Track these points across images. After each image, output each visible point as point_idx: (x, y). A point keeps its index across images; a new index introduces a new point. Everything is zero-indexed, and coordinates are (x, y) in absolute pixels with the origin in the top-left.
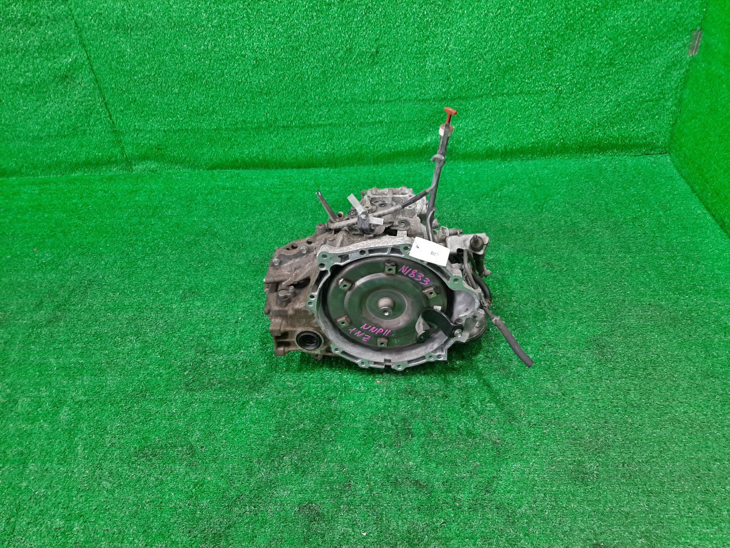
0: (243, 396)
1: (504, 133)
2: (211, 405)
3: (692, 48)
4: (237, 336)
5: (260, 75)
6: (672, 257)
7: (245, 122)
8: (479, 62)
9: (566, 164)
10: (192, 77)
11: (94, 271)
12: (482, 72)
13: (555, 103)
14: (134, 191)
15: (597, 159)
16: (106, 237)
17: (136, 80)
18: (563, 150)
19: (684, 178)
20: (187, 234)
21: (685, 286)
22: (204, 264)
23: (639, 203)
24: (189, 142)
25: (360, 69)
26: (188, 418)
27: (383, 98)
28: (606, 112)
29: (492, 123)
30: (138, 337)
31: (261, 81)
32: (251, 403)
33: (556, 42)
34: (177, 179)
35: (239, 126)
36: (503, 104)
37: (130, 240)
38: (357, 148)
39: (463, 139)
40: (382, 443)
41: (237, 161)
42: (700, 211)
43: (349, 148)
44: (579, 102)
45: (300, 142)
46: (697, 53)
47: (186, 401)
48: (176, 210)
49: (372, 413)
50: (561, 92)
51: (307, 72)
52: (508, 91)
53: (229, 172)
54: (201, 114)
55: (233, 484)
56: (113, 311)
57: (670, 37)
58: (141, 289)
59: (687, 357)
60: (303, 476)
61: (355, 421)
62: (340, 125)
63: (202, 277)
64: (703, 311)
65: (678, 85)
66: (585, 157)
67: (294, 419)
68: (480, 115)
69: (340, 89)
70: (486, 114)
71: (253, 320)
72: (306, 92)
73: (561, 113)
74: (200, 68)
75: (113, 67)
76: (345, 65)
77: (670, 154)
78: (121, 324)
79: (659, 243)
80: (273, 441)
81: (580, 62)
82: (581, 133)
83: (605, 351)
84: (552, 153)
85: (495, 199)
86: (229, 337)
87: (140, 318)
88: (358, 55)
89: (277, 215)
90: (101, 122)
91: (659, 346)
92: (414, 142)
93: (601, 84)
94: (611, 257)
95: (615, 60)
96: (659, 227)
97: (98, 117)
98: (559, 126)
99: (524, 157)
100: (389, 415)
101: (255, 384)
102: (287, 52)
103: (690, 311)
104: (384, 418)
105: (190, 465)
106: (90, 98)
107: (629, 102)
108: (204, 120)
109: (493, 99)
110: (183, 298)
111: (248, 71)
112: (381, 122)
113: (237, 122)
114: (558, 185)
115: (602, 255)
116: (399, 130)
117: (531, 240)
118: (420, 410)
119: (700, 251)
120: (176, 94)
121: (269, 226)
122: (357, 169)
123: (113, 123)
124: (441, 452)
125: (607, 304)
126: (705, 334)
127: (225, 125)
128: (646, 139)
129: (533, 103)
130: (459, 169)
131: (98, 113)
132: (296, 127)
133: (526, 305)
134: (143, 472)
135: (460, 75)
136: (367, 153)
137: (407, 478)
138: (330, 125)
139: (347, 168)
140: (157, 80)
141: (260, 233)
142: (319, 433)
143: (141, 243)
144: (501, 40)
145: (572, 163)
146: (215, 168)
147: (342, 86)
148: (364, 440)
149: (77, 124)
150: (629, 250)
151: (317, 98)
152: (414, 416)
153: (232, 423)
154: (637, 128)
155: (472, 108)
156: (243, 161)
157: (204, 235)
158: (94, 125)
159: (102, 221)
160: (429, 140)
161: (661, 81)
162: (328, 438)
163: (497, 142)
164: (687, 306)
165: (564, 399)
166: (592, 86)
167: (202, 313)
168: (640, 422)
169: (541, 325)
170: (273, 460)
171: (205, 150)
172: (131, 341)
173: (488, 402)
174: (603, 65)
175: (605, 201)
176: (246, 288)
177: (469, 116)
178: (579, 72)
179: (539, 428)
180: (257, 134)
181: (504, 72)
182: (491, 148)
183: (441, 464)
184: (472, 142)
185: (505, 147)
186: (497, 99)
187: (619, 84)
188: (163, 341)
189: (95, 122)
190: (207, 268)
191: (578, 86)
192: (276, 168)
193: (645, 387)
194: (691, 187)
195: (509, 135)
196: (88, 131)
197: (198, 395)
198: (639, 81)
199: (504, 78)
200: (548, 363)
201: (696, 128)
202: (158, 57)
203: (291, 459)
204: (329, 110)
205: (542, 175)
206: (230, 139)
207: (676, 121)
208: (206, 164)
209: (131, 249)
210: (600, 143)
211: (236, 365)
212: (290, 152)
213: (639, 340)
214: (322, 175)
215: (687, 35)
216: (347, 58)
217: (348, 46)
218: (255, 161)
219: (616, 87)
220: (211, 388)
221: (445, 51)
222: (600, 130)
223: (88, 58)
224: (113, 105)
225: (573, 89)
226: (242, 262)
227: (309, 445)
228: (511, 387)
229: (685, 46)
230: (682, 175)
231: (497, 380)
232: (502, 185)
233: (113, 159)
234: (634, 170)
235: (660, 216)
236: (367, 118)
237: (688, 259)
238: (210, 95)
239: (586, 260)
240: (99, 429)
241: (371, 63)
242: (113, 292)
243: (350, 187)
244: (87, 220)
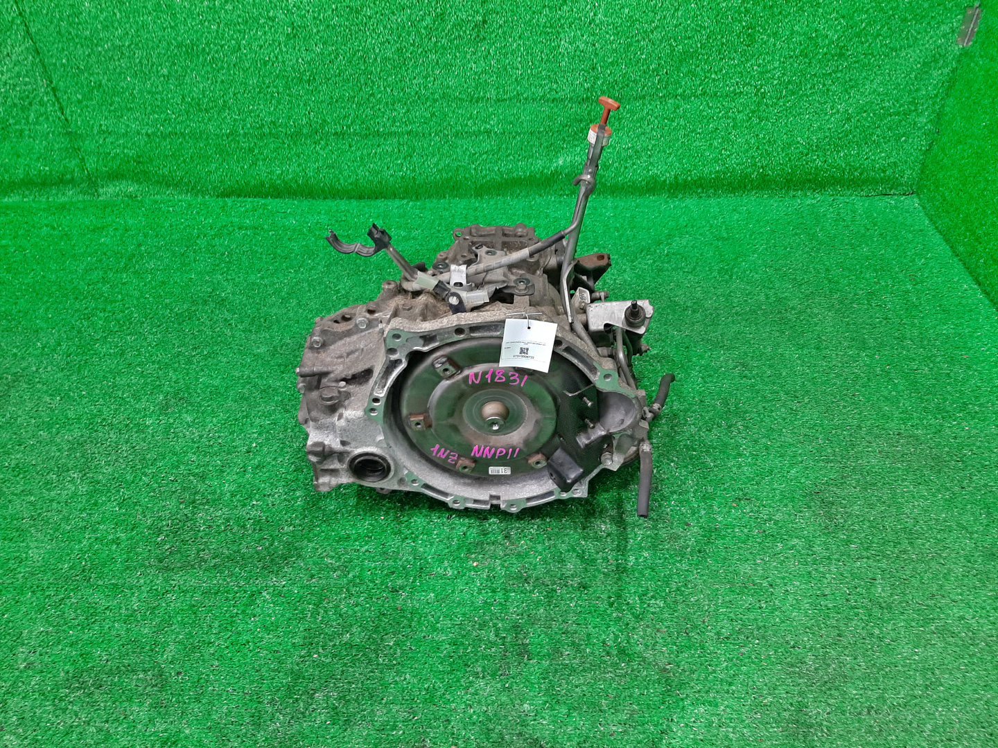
0: (251, 581)
1: (675, 156)
2: (197, 597)
3: (963, 35)
4: (248, 476)
5: (299, 50)
6: (929, 358)
7: (274, 124)
8: (642, 43)
9: (765, 206)
10: (190, 51)
11: (23, 358)
12: (645, 59)
13: (753, 112)
14: (98, 228)
15: (811, 199)
16: (47, 302)
17: (100, 52)
18: (763, 183)
19: (940, 232)
20: (178, 301)
21: (951, 405)
22: (202, 351)
23: (876, 271)
24: (188, 153)
25: (457, 47)
26: (158, 620)
27: (492, 94)
28: (829, 129)
29: (658, 140)
30: (85, 475)
31: (300, 60)
32: (264, 594)
33: (761, 17)
34: (169, 211)
35: (266, 130)
36: (675, 111)
37: (86, 308)
38: (450, 171)
39: (613, 162)
40: (480, 669)
41: (262, 184)
42: (967, 284)
43: (439, 171)
44: (790, 113)
45: (362, 159)
46: (971, 43)
47: (156, 590)
48: (162, 261)
49: (464, 615)
50: (764, 95)
51: (374, 49)
52: (684, 92)
53: (249, 202)
54: (205, 109)
55: (226, 742)
56: (49, 426)
57: (932, 17)
58: (97, 391)
59: (959, 524)
60: (346, 730)
61: (435, 630)
62: (424, 134)
63: (197, 373)
64: (980, 447)
65: (938, 92)
66: (794, 196)
67: (334, 623)
68: (640, 127)
69: (426, 78)
70: (648, 125)
71: (275, 448)
72: (372, 81)
73: (762, 129)
74: (201, 36)
75: (63, 31)
76: (434, 39)
77: (918, 195)
78: (59, 450)
79: (908, 336)
80: (298, 664)
81: (794, 51)
82: (790, 158)
83: (833, 511)
84: (745, 187)
85: (660, 257)
86: (235, 477)
87: (92, 442)
88: (454, 25)
89: (322, 273)
90: (47, 118)
91: (916, 503)
92: (538, 165)
93: (824, 85)
94: (837, 355)
95: (847, 50)
96: (907, 309)
97: (43, 110)
98: (758, 148)
99: (703, 192)
100: (491, 620)
101: (272, 560)
102: (342, 16)
103: (961, 447)
104: (483, 625)
105: (156, 706)
106: (27, 79)
107: (865, 115)
108: (209, 120)
109: (661, 103)
110: (164, 408)
111: (280, 44)
112: (488, 132)
113: (263, 124)
114: (755, 239)
115: (824, 352)
116: (516, 145)
117: (715, 323)
118: (542, 610)
119: (970, 349)
120: (164, 76)
121: (309, 291)
122: (450, 203)
123: (66, 120)
124: (577, 687)
125: (833, 432)
126: (985, 485)
127: (243, 128)
128: (884, 172)
129: (720, 112)
130: (605, 208)
131: (42, 103)
132: (355, 134)
133: (710, 431)
134: (77, 716)
135: (612, 63)
136: (466, 179)
137: (520, 734)
138: (409, 133)
139: (435, 201)
140: (134, 54)
141: (294, 302)
142: (376, 651)
143: (102, 315)
144: (677, 10)
145: (774, 203)
146: (228, 196)
147: (428, 73)
148: (450, 665)
149: (8, 120)
150: (863, 346)
151: (389, 90)
152: (533, 621)
153: (231, 631)
154: (873, 155)
155: (628, 116)
156: (273, 186)
157: (205, 302)
158: (37, 123)
159: (44, 277)
160: (561, 163)
161: (913, 84)
162: (390, 660)
163: (663, 169)
164: (955, 438)
165: (772, 594)
166: (811, 88)
167: (194, 434)
168: (893, 634)
169: (734, 466)
170: (297, 700)
171: (213, 166)
172: (72, 481)
173: (653, 597)
174: (829, 56)
175: (824, 265)
176: (266, 392)
177: (624, 127)
178: (792, 65)
179: (734, 644)
180: (295, 144)
181: (680, 61)
182: (654, 178)
183: (575, 709)
184: (626, 168)
185: (676, 177)
186: (666, 103)
187: (852, 87)
188: (126, 483)
189: (37, 118)
190: (206, 358)
191: (790, 87)
192: (325, 199)
193: (898, 574)
194: (951, 247)
195: (683, 159)
196: (27, 132)
197: (178, 579)
198: (882, 83)
199: (678, 70)
200: (746, 530)
201: (963, 158)
202: (134, 17)
203: (328, 697)
204: (408, 110)
205: (730, 222)
206: (251, 150)
207: (931, 145)
208: (214, 188)
209: (85, 323)
210: (817, 175)
211: (244, 527)
212: (345, 173)
213: (886, 494)
214: (395, 211)
215: (958, 15)
216: (437, 29)
217: (439, 10)
218: (291, 186)
219: (847, 91)
220: (200, 566)
221: (590, 24)
222: (818, 155)
223: (20, 14)
224: (66, 92)
225: (781, 92)
226: (263, 349)
227: (357, 672)
228: (687, 571)
229: (953, 31)
230: (937, 228)
231: (666, 558)
232: (670, 236)
233: (68, 176)
234: (867, 218)
235: (907, 292)
236: (467, 125)
237: (952, 361)
238: (219, 80)
239: (799, 358)
240: (8, 637)
241: (475, 39)
242: (51, 395)
243: (439, 231)
244: (20, 273)
